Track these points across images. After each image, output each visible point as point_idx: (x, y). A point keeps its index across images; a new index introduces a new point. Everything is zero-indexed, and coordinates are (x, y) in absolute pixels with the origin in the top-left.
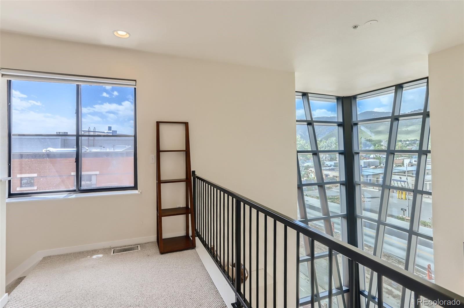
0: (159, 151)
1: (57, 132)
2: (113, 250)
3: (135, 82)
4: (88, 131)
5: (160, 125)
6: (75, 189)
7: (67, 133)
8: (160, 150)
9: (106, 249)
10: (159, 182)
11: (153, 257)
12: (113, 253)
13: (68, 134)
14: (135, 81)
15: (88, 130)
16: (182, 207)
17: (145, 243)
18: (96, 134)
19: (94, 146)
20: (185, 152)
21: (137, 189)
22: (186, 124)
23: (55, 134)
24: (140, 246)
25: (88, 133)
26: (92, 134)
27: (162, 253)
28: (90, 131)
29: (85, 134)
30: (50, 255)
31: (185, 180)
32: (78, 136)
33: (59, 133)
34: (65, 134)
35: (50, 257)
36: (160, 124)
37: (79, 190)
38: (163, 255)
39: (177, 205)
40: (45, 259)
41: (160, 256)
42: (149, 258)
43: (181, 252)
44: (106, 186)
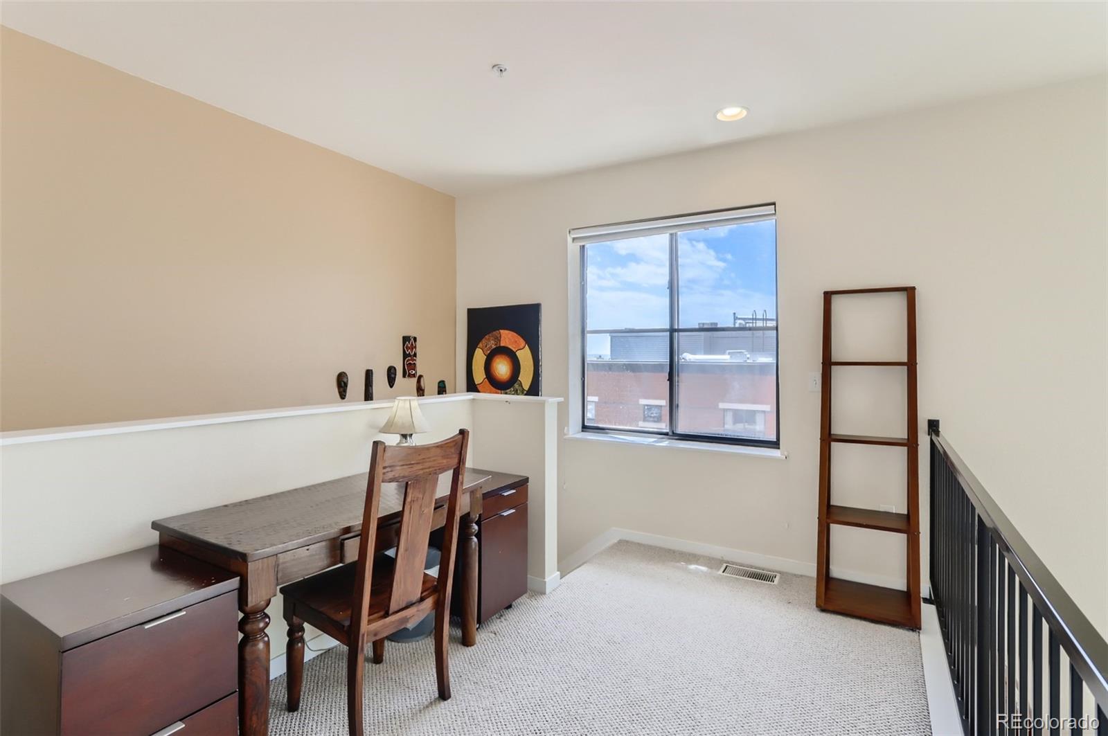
0: (828, 364)
1: (699, 324)
2: (725, 565)
3: (773, 206)
4: (753, 319)
5: (832, 301)
6: (668, 431)
7: (717, 324)
8: (832, 361)
9: (713, 559)
10: (828, 438)
11: (798, 609)
12: (723, 572)
13: (719, 326)
14: (774, 204)
15: (751, 317)
16: (894, 512)
17: (795, 575)
18: (768, 325)
19: (763, 351)
20: (906, 367)
21: (779, 448)
22: (910, 292)
23: (697, 327)
24: (781, 578)
25: (753, 323)
26: (760, 324)
27: (823, 609)
28: (756, 319)
29: (748, 325)
30: (627, 539)
31: (906, 441)
32: (672, 331)
33: (703, 324)
34: (713, 326)
35: (627, 542)
36: (832, 298)
37: (673, 433)
38: (824, 615)
39: (881, 506)
40: (620, 542)
41: (814, 612)
42: (788, 608)
43: (872, 625)
44: (717, 432)
